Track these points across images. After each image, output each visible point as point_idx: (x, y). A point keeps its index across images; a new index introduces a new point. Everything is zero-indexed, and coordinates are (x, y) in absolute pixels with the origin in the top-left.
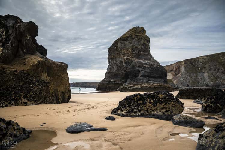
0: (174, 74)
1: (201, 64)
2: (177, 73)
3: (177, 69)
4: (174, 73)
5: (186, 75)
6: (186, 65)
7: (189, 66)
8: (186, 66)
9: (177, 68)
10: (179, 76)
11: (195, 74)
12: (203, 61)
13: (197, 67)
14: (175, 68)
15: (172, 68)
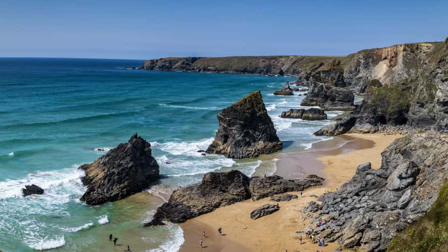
0: (389, 64)
1: (424, 54)
2: (392, 63)
3: (393, 57)
4: (390, 62)
5: (403, 70)
6: (405, 52)
7: (408, 55)
8: (405, 55)
9: (393, 55)
10: (395, 69)
11: (415, 71)
12: (427, 51)
13: (419, 58)
14: (391, 54)
15: (387, 54)
